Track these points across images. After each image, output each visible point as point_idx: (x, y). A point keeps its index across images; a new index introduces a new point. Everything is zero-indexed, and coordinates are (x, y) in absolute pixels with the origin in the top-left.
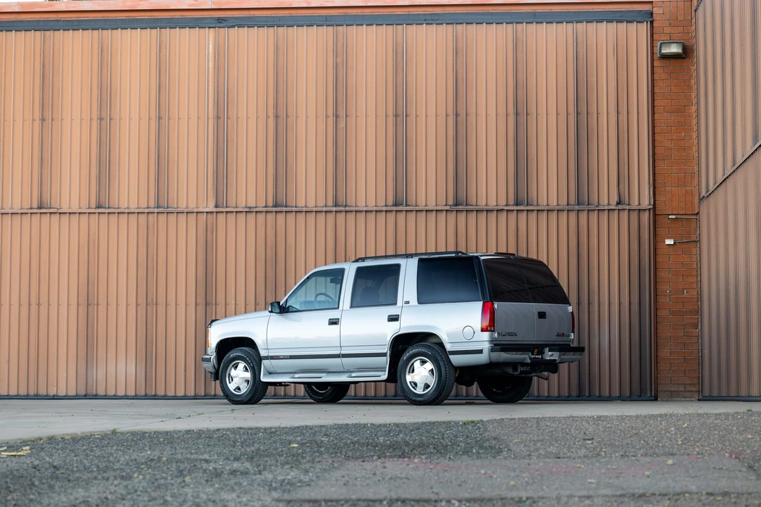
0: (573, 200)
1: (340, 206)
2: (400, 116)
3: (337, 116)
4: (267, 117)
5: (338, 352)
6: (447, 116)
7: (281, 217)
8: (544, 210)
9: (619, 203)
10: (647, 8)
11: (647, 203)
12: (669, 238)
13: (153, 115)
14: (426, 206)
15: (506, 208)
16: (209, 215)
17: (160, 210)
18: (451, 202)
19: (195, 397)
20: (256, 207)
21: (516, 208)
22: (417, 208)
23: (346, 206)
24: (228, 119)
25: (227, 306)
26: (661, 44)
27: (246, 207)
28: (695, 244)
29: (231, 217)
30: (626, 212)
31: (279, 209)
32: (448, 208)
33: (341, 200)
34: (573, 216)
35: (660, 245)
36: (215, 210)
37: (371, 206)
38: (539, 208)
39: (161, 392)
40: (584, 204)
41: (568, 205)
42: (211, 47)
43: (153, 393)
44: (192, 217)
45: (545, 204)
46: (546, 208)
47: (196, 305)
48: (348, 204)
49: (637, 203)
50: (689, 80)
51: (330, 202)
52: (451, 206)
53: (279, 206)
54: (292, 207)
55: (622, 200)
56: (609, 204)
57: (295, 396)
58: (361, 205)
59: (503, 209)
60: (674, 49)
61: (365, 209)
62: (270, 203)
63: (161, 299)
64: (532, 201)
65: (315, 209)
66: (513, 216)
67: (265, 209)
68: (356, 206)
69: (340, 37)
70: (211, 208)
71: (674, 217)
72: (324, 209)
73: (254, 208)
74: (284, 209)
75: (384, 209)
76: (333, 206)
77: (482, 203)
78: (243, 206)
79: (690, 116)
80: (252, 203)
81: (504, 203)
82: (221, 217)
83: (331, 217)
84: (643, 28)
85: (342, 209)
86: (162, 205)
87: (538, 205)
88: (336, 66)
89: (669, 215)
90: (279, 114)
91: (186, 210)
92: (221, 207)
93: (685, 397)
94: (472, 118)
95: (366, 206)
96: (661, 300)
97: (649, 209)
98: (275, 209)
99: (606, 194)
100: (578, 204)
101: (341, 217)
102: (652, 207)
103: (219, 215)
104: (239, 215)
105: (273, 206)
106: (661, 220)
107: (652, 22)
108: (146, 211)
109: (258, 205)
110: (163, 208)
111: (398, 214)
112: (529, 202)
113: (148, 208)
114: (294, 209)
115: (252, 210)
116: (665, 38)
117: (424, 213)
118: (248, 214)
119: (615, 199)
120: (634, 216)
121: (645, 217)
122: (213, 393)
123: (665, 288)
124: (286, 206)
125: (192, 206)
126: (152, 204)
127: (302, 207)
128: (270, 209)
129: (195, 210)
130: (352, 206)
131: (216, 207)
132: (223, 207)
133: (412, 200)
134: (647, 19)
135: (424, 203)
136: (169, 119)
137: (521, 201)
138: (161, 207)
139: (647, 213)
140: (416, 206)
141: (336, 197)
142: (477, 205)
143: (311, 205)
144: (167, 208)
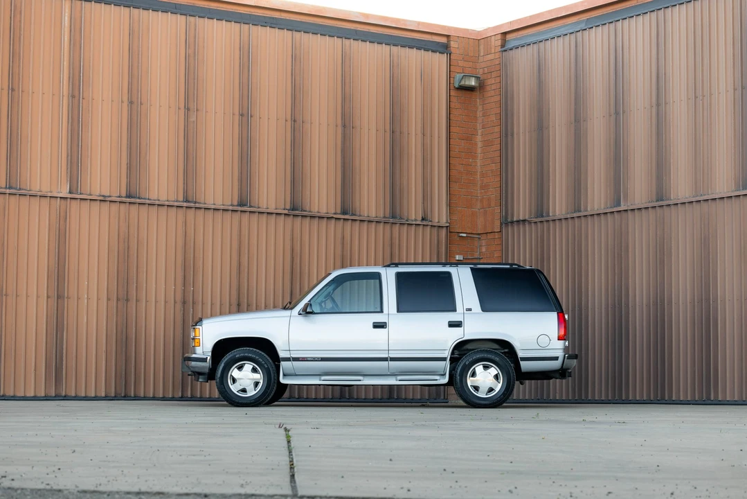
0: (388, 213)
1: (189, 202)
2: (246, 116)
3: (188, 109)
4: (122, 102)
5: (386, 356)
6: (286, 121)
7: (134, 208)
8: (364, 221)
9: (423, 219)
10: (444, 40)
11: (444, 220)
12: (458, 254)
13: (6, 86)
14: (267, 208)
15: (335, 216)
16: (63, 201)
17: (13, 191)
18: (288, 206)
19: (46, 398)
20: (110, 196)
21: (342, 217)
22: (260, 210)
23: (196, 202)
24: (83, 99)
25: (79, 300)
27: (100, 196)
29: (85, 205)
30: (429, 228)
31: (132, 200)
32: (286, 212)
33: (191, 195)
34: (388, 228)
35: (451, 260)
36: (69, 196)
37: (219, 205)
38: (361, 218)
39: (9, 392)
40: (396, 218)
41: (384, 217)
42: (66, 18)
44: (45, 202)
45: (366, 214)
46: (367, 219)
47: (48, 297)
48: (198, 200)
49: (437, 220)
50: (475, 112)
51: (181, 198)
52: (288, 210)
53: (132, 197)
54: (146, 199)
55: (426, 216)
56: (416, 220)
58: (210, 204)
59: (332, 217)
60: (473, 82)
61: (213, 207)
62: (124, 193)
63: (11, 290)
64: (355, 211)
65: (167, 203)
66: (340, 224)
67: (118, 199)
68: (205, 204)
69: (192, 27)
70: (65, 193)
71: (465, 235)
72: (176, 204)
73: (108, 197)
74: (138, 201)
75: (231, 208)
76: (183, 201)
77: (315, 210)
78: (98, 194)
79: (476, 144)
80: (106, 192)
81: (333, 211)
82: (75, 204)
83: (181, 212)
84: (444, 57)
85: (192, 205)
86: (14, 186)
87: (360, 216)
88: (188, 57)
89: (460, 233)
90: (133, 100)
91: (39, 194)
92: (76, 194)
94: (307, 126)
95: (214, 204)
97: (447, 226)
98: (128, 200)
99: (414, 213)
100: (393, 217)
101: (191, 213)
102: (448, 224)
103: (73, 201)
104: (93, 203)
105: (127, 197)
106: (453, 237)
107: (450, 55)
109: (112, 195)
110: (16, 189)
111: (243, 215)
114: (148, 201)
115: (107, 199)
116: (461, 71)
117: (265, 215)
118: (102, 203)
119: (420, 215)
120: (435, 231)
121: (444, 232)
124: (139, 198)
125: (45, 190)
126: (4, 184)
127: (154, 200)
128: (124, 200)
129: (49, 194)
130: (200, 203)
131: (70, 192)
132: (77, 193)
133: (255, 200)
134: (447, 51)
135: (265, 207)
136: (22, 91)
137: (347, 212)
138: (14, 189)
139: (444, 230)
140: (259, 208)
141: (186, 192)
142: (310, 212)
143: (163, 198)
144: (20, 189)
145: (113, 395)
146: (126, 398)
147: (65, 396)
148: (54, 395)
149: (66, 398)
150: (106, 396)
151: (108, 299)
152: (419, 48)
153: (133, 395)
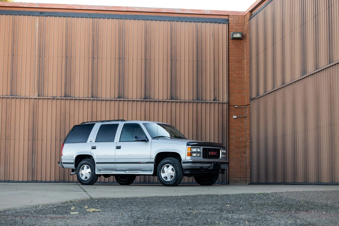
0: (195, 98)
2: (121, 59)
3: (93, 58)
4: (62, 57)
6: (142, 60)
7: (68, 102)
8: (183, 102)
9: (214, 100)
10: (227, 17)
11: (226, 100)
12: (235, 115)
13: (10, 54)
14: (132, 99)
15: (167, 101)
16: (35, 100)
17: (13, 97)
18: (143, 97)
19: (27, 182)
20: (57, 97)
21: (171, 101)
22: (128, 99)
23: (97, 98)
24: (44, 57)
25: (43, 141)
26: (233, 33)
27: (52, 97)
28: (245, 118)
29: (45, 101)
30: (217, 104)
32: (142, 100)
33: (95, 94)
34: (195, 105)
35: (230, 118)
36: (38, 97)
37: (108, 98)
38: (181, 101)
39: (12, 179)
40: (200, 100)
41: (193, 100)
42: (37, 24)
43: (8, 180)
44: (27, 101)
45: (183, 99)
46: (184, 101)
47: (28, 140)
48: (98, 97)
49: (222, 100)
50: (244, 49)
51: (90, 96)
52: (143, 99)
53: (67, 97)
54: (73, 97)
55: (216, 99)
56: (210, 100)
57: (73, 181)
58: (104, 98)
59: (165, 101)
60: (238, 36)
61: (105, 99)
62: (63, 95)
63: (12, 137)
65: (83, 99)
66: (169, 104)
67: (60, 98)
68: (101, 98)
69: (95, 23)
70: (36, 96)
71: (237, 106)
72: (87, 99)
73: (56, 97)
74: (69, 98)
75: (114, 99)
76: (91, 97)
77: (156, 98)
78: (51, 96)
79: (245, 64)
80: (55, 95)
81: (166, 98)
82: (41, 101)
83: (90, 102)
84: (225, 26)
85: (95, 99)
86: (14, 95)
88: (93, 36)
89: (235, 106)
90: (67, 55)
91: (24, 97)
92: (41, 96)
93: (240, 183)
94: (152, 61)
96: (231, 141)
97: (227, 103)
98: (65, 98)
99: (209, 96)
100: (197, 100)
101: (95, 102)
102: (228, 102)
103: (40, 100)
104: (49, 100)
105: (64, 97)
106: (231, 108)
107: (229, 24)
108: (6, 97)
110: (14, 96)
111: (120, 102)
112: (177, 98)
113: (7, 96)
115: (55, 98)
116: (234, 31)
117: (131, 102)
118: (53, 100)
119: (212, 98)
120: (221, 105)
121: (225, 106)
122: (36, 180)
123: (233, 137)
124: (70, 97)
125: (27, 95)
126: (9, 94)
127: (77, 97)
128: (63, 98)
129: (29, 97)
130: (99, 98)
131: (38, 96)
132: (42, 96)
133: (126, 95)
134: (227, 22)
135: (131, 98)
136: (17, 56)
137: (173, 98)
138: (13, 96)
139: (226, 104)
140: (128, 98)
141: (92, 93)
142: (154, 99)
143: (81, 96)
144: (16, 96)
145: (58, 180)
146: (64, 181)
147: (36, 181)
148: (31, 180)
149: (36, 182)
150: (55, 181)
151: (56, 140)
152: (211, 22)
153: (67, 181)
